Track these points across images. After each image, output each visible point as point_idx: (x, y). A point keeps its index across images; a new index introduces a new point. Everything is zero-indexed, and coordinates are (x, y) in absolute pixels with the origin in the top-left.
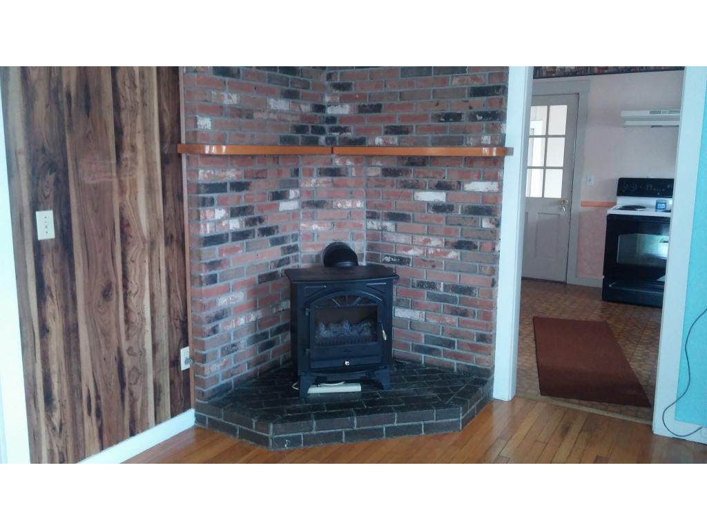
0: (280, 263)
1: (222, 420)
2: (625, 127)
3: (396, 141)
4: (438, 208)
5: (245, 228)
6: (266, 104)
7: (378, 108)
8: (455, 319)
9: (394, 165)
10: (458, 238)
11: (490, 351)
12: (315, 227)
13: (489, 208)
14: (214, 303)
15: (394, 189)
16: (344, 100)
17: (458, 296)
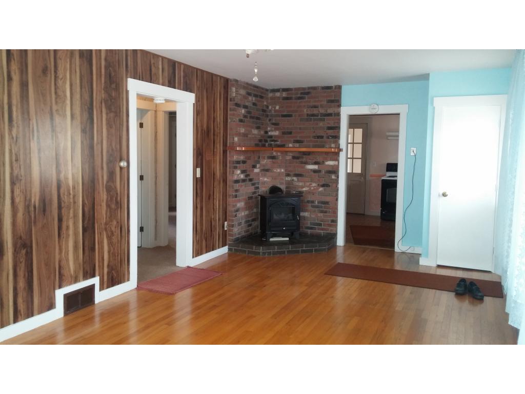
0: (254, 193)
1: (240, 248)
2: (388, 139)
3: (298, 146)
4: (315, 171)
5: (245, 178)
6: (252, 132)
7: (290, 133)
8: (322, 214)
9: (297, 155)
10: (323, 183)
11: (336, 226)
12: (266, 179)
13: (335, 171)
14: (236, 205)
15: (297, 164)
16: (276, 129)
17: (323, 205)
